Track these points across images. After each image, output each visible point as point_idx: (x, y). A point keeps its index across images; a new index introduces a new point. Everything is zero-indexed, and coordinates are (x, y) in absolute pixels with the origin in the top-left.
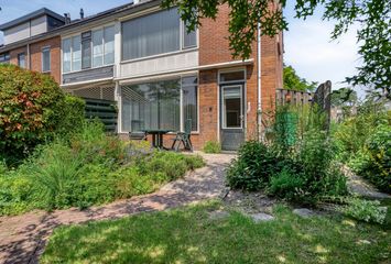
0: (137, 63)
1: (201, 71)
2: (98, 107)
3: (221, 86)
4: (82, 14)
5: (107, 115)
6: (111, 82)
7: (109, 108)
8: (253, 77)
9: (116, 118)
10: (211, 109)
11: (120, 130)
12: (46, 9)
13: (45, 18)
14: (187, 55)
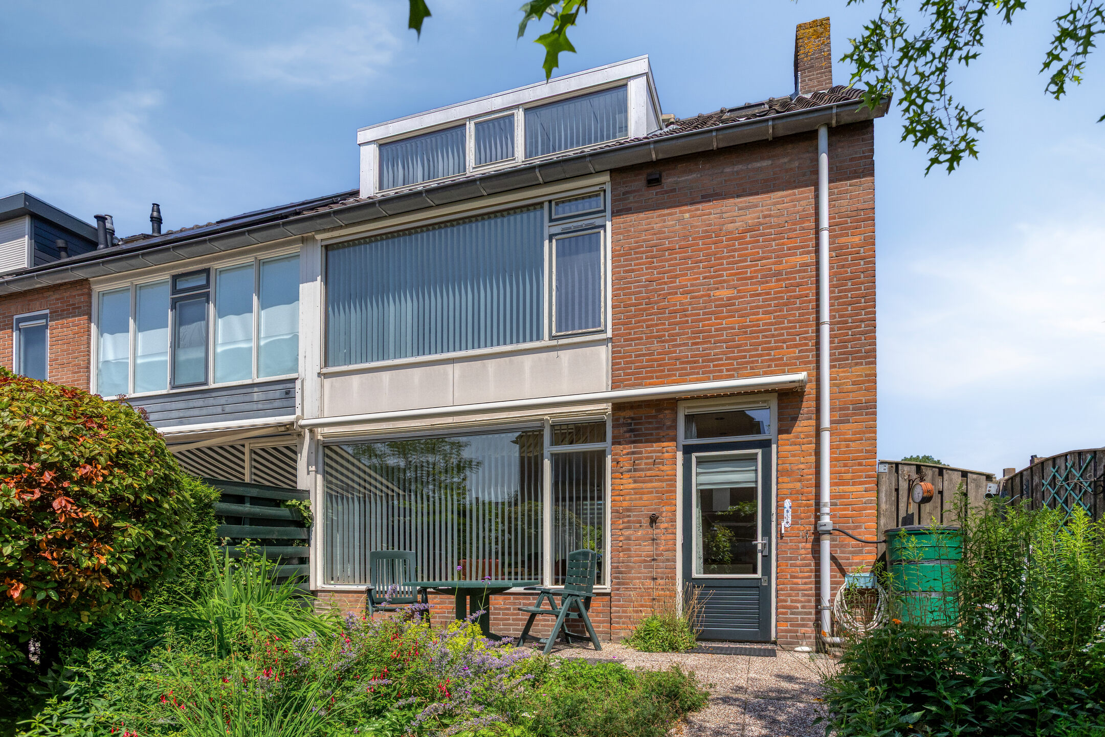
0: (386, 376)
1: (619, 406)
2: (247, 508)
3: (688, 450)
4: (157, 221)
5: (275, 532)
6: (288, 430)
7: (283, 512)
8: (804, 426)
9: (306, 541)
10: (653, 520)
11: (317, 581)
12: (27, 197)
13: (26, 224)
14: (565, 355)
